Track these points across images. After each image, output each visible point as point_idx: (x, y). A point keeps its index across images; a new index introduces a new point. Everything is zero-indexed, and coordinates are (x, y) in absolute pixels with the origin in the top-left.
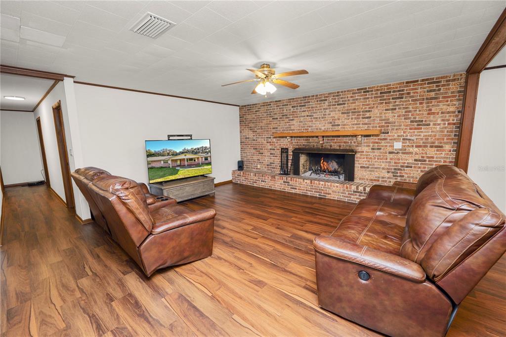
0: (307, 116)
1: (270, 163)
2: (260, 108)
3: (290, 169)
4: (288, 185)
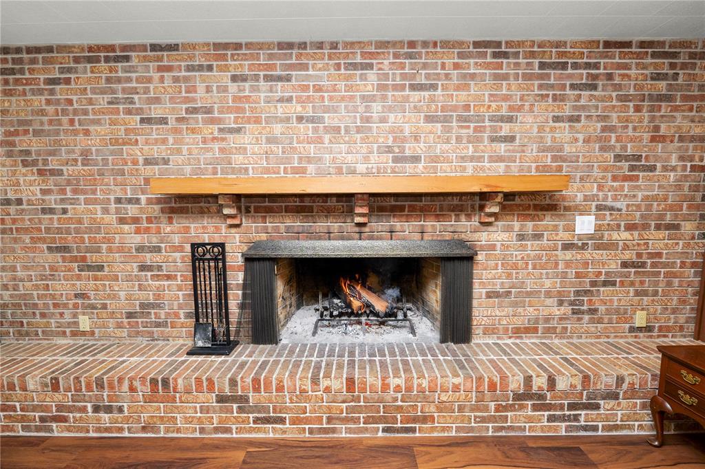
0: (300, 119)
1: (142, 306)
2: (69, 70)
3: (239, 323)
4: (241, 410)
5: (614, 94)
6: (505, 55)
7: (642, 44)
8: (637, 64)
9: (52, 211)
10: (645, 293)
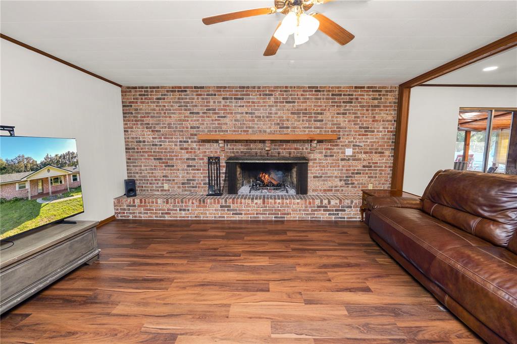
0: (247, 113)
1: (188, 180)
2: (165, 95)
3: (223, 187)
4: (228, 210)
5: (359, 105)
6: (319, 91)
7: (368, 87)
8: (367, 94)
9: (156, 145)
10: (372, 177)
